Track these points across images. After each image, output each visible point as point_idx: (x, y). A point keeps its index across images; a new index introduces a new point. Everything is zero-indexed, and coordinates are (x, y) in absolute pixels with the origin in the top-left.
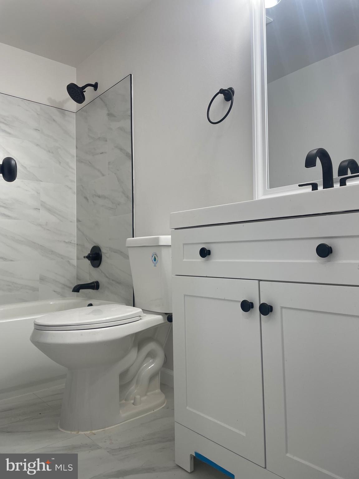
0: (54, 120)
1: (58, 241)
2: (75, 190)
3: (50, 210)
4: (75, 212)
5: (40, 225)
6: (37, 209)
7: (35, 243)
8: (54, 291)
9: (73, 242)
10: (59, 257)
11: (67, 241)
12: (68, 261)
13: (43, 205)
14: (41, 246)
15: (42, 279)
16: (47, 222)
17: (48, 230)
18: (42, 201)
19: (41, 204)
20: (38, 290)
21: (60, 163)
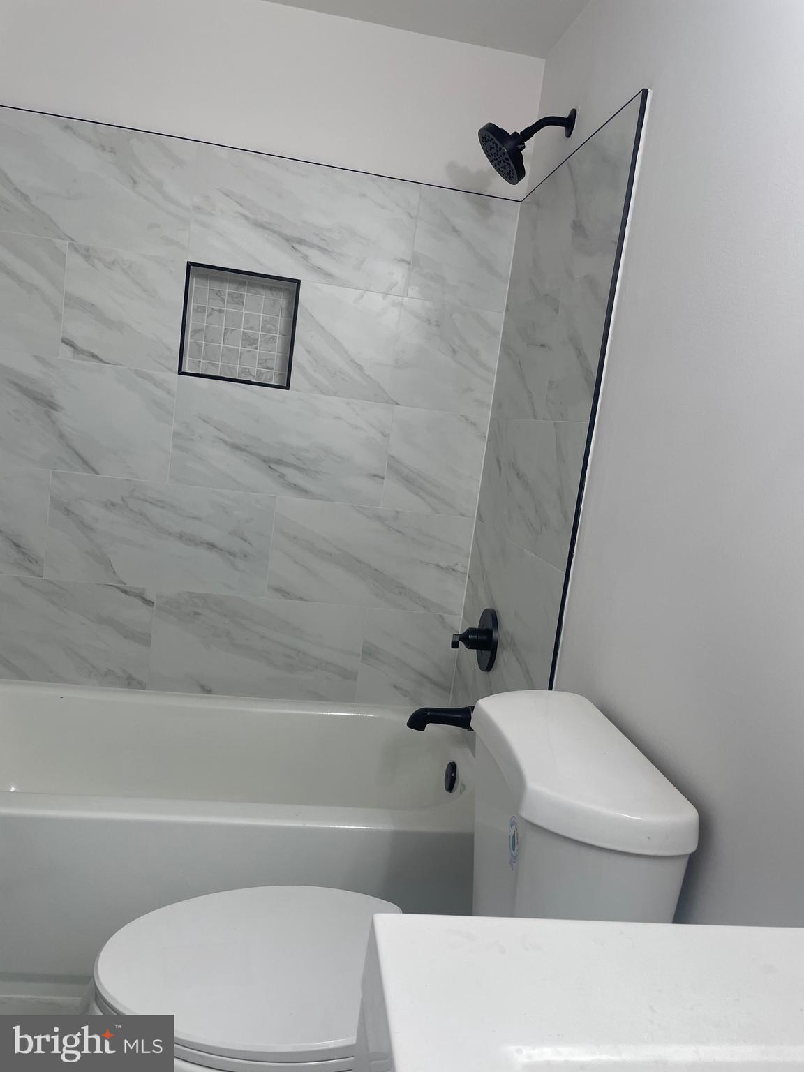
0: (455, 230)
1: (422, 562)
2: (486, 428)
3: (410, 481)
4: (477, 489)
5: (379, 518)
6: (375, 476)
7: (360, 562)
8: (395, 687)
9: (459, 568)
10: (417, 603)
11: (442, 564)
12: (441, 616)
13: (395, 467)
14: (376, 570)
15: (369, 653)
16: (397, 512)
17: (399, 532)
18: (392, 456)
19: (388, 465)
20: (356, 679)
21: (454, 352)
